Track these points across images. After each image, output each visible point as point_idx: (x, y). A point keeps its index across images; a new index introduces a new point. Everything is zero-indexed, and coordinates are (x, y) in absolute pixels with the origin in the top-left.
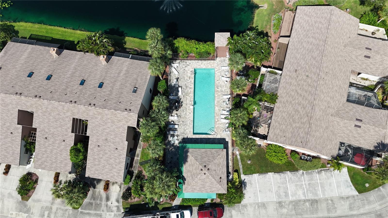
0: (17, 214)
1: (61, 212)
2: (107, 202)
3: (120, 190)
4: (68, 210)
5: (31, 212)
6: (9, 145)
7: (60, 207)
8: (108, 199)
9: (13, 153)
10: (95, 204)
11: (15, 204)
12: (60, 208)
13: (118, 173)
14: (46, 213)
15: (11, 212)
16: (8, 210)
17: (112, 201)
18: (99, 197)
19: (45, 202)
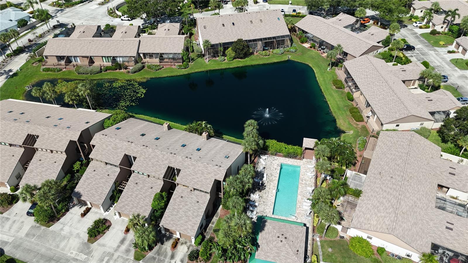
0: (77, 254)
1: (121, 260)
2: (171, 259)
3: (188, 251)
4: (129, 260)
5: (91, 255)
6: (102, 185)
7: (122, 255)
8: (172, 257)
9: (102, 193)
10: (158, 259)
11: (79, 245)
12: (122, 257)
13: (193, 226)
14: (106, 259)
15: (72, 251)
16: (70, 248)
17: (176, 260)
18: (165, 253)
19: (109, 248)
